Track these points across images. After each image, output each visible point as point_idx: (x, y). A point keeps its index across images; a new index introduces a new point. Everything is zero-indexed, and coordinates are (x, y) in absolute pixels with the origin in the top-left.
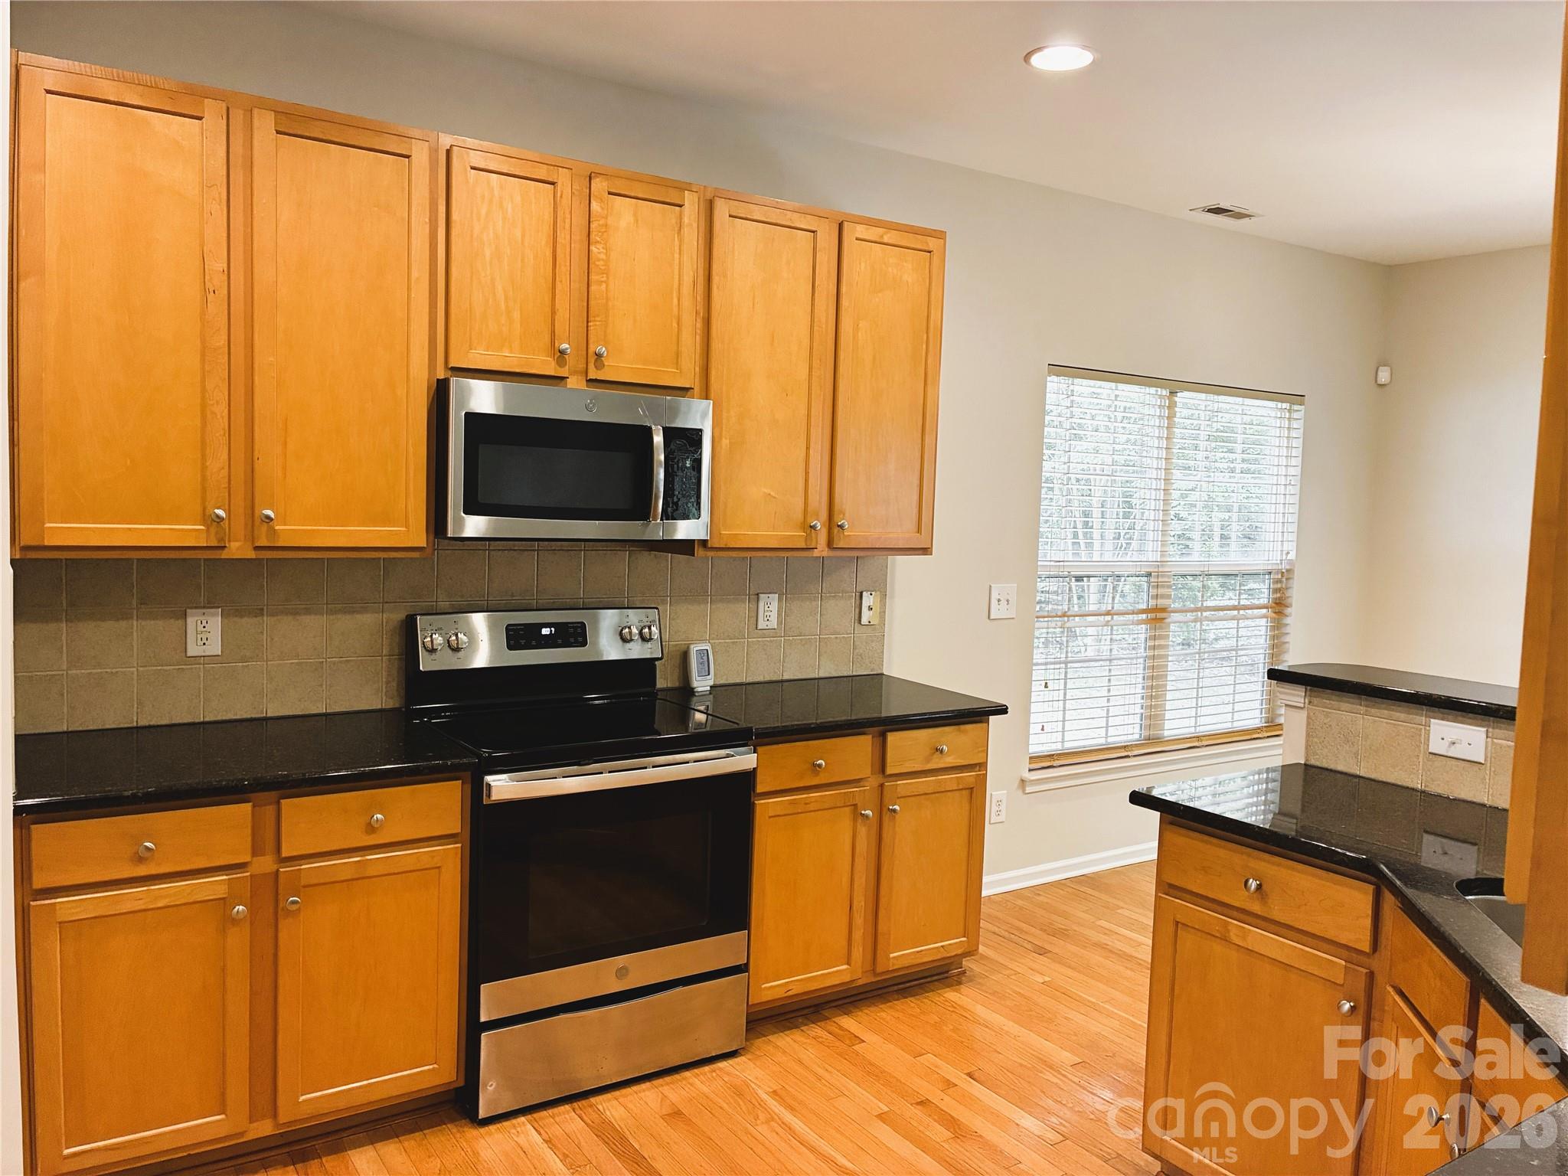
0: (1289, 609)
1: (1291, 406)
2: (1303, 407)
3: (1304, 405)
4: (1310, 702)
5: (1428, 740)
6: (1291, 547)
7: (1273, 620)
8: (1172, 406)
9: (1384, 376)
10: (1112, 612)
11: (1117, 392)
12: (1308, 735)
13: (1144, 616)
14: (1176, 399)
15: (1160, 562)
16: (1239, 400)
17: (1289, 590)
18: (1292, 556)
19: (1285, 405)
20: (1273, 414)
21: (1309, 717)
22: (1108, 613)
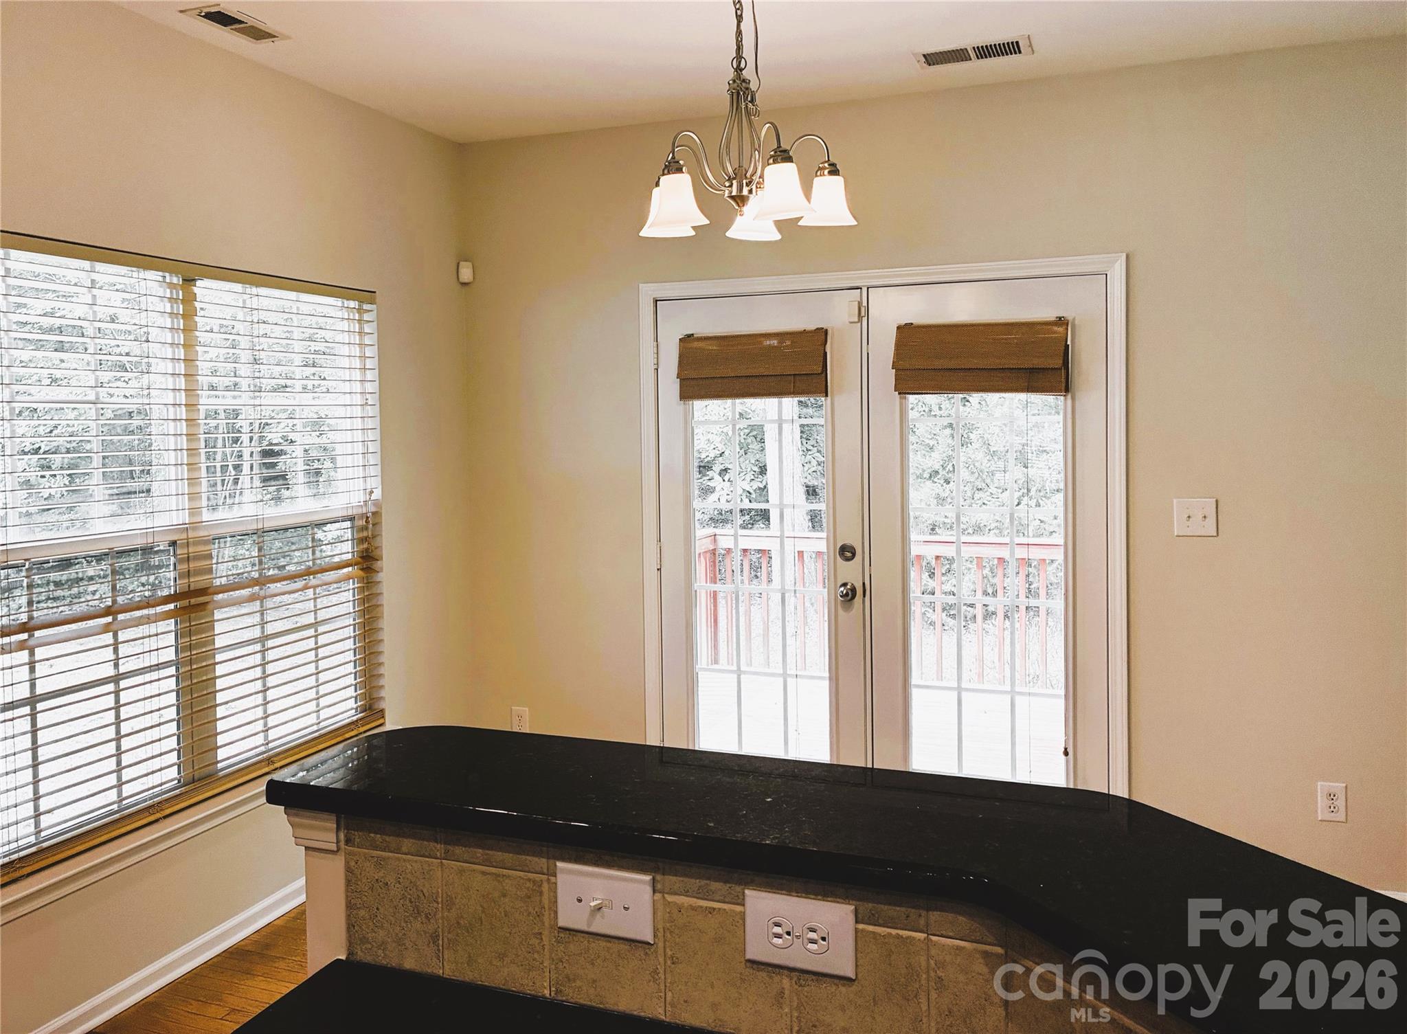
0: (379, 562)
1: (359, 306)
2: (375, 306)
3: (375, 304)
4: (348, 842)
5: (556, 902)
6: (375, 483)
7: (361, 580)
8: (189, 299)
9: (466, 273)
10: (113, 609)
11: (94, 276)
12: (350, 906)
13: (171, 606)
14: (196, 290)
15: (189, 524)
16: (292, 295)
17: (378, 538)
18: (377, 495)
19: (352, 304)
20: (340, 314)
21: (348, 870)
22: (108, 612)
